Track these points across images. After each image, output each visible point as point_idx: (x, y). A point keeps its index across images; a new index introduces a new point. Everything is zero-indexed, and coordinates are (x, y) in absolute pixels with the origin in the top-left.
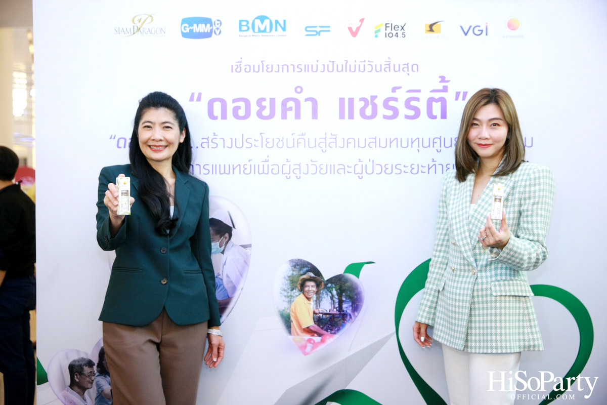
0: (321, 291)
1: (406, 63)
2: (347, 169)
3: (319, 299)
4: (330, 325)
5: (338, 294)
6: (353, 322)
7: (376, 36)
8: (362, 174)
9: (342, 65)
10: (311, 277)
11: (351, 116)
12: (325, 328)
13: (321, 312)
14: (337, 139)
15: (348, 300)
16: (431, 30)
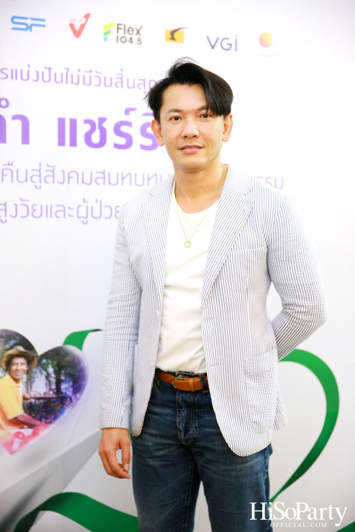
0: (34, 370)
1: (143, 78)
2: (68, 211)
3: (30, 381)
4: (44, 412)
5: (55, 372)
6: (74, 406)
7: (106, 40)
8: (87, 217)
9: (62, 74)
10: (20, 352)
11: (73, 143)
12: (38, 416)
13: (33, 396)
14: (55, 172)
15: (68, 379)
16: (173, 38)
